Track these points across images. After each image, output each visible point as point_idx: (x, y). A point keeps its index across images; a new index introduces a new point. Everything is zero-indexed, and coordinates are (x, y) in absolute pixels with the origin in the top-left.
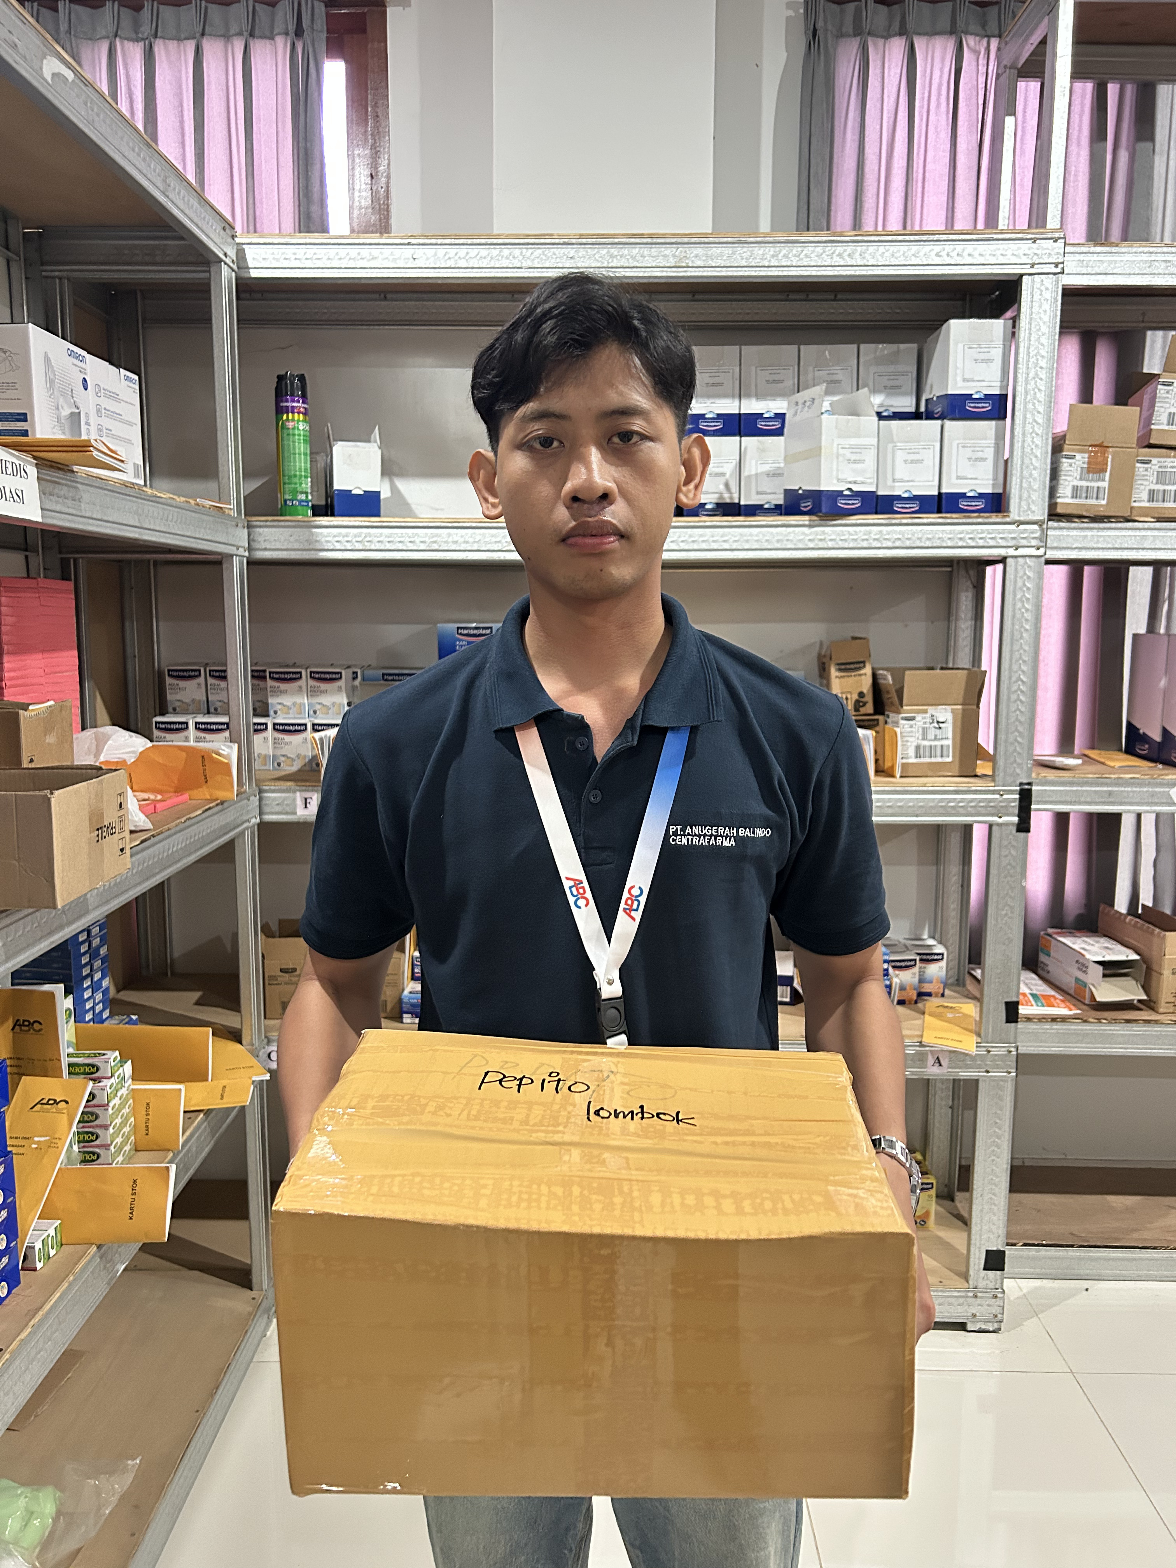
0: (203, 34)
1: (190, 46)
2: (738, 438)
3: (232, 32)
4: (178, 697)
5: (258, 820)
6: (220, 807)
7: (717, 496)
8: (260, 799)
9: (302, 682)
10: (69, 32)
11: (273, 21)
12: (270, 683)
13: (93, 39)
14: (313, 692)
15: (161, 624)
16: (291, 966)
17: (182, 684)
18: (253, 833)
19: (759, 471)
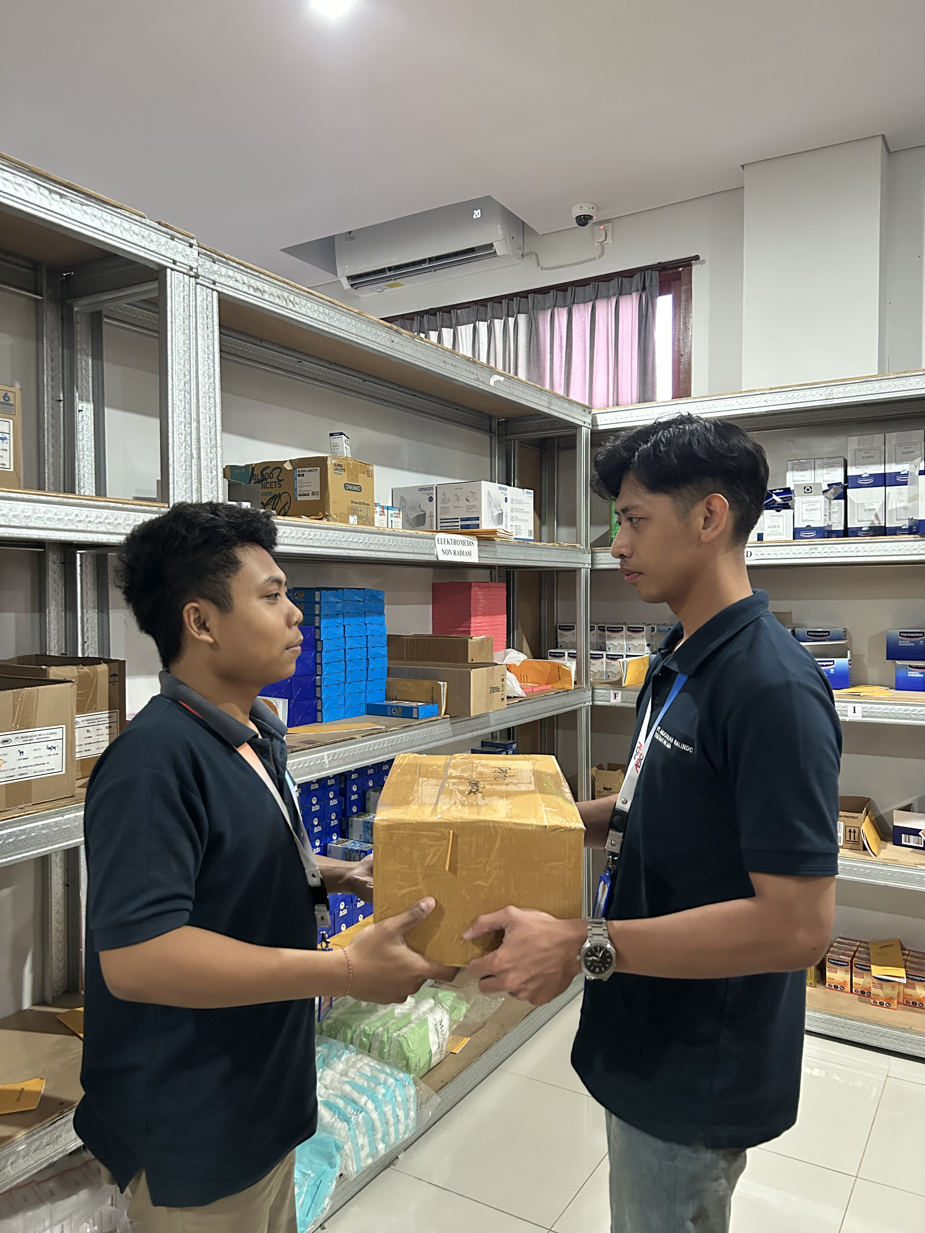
0: (596, 298)
1: (590, 305)
2: (884, 488)
3: (611, 294)
4: (563, 640)
5: (591, 703)
6: (565, 693)
7: (870, 522)
8: (593, 693)
9: (623, 633)
10: (533, 308)
11: (631, 286)
12: (607, 633)
13: (544, 309)
14: (629, 638)
15: (559, 602)
16: (609, 786)
17: (565, 633)
18: (587, 711)
19: (898, 506)
